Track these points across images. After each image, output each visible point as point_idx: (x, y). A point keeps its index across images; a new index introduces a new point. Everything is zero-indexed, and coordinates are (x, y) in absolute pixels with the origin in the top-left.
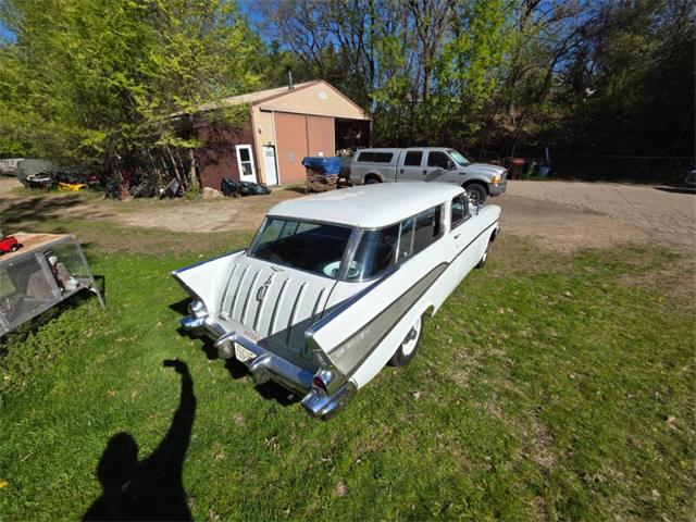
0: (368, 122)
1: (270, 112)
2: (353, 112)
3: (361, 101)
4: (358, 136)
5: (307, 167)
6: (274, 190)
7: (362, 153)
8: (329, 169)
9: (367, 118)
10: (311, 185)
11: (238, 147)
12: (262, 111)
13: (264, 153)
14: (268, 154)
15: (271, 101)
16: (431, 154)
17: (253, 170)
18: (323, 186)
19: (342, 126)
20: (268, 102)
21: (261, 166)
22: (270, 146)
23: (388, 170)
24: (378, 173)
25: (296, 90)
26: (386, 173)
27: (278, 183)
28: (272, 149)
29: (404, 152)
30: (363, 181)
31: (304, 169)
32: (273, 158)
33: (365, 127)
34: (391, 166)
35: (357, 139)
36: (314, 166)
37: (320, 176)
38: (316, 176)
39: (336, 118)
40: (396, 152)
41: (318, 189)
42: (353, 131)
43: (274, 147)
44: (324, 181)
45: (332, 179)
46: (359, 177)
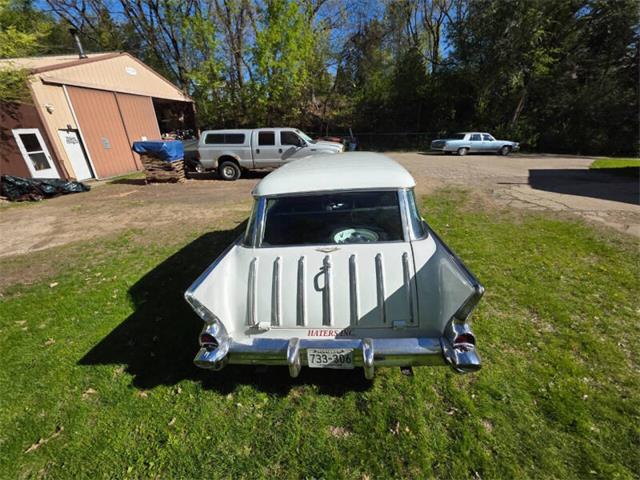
0: (190, 104)
1: (60, 85)
2: (173, 93)
3: (179, 81)
4: (182, 119)
5: (141, 154)
6: (93, 185)
7: (209, 135)
9: (188, 100)
10: (151, 174)
11: (16, 133)
12: (45, 83)
13: (64, 140)
14: (69, 140)
15: (59, 71)
16: (282, 134)
17: (51, 162)
18: (167, 173)
19: (162, 107)
20: (53, 73)
21: (62, 156)
22: (69, 129)
23: (243, 151)
24: (233, 155)
25: (92, 61)
26: (242, 154)
27: (93, 176)
28: (73, 135)
29: (256, 133)
30: (217, 164)
31: (137, 156)
32: (78, 145)
33: (187, 109)
34: (245, 147)
35: (180, 122)
36: (151, 152)
37: (162, 162)
38: (156, 163)
39: (154, 99)
40: (247, 132)
41: (162, 178)
42: (173, 112)
43: (76, 131)
44: (169, 168)
45: (178, 165)
46: (212, 160)
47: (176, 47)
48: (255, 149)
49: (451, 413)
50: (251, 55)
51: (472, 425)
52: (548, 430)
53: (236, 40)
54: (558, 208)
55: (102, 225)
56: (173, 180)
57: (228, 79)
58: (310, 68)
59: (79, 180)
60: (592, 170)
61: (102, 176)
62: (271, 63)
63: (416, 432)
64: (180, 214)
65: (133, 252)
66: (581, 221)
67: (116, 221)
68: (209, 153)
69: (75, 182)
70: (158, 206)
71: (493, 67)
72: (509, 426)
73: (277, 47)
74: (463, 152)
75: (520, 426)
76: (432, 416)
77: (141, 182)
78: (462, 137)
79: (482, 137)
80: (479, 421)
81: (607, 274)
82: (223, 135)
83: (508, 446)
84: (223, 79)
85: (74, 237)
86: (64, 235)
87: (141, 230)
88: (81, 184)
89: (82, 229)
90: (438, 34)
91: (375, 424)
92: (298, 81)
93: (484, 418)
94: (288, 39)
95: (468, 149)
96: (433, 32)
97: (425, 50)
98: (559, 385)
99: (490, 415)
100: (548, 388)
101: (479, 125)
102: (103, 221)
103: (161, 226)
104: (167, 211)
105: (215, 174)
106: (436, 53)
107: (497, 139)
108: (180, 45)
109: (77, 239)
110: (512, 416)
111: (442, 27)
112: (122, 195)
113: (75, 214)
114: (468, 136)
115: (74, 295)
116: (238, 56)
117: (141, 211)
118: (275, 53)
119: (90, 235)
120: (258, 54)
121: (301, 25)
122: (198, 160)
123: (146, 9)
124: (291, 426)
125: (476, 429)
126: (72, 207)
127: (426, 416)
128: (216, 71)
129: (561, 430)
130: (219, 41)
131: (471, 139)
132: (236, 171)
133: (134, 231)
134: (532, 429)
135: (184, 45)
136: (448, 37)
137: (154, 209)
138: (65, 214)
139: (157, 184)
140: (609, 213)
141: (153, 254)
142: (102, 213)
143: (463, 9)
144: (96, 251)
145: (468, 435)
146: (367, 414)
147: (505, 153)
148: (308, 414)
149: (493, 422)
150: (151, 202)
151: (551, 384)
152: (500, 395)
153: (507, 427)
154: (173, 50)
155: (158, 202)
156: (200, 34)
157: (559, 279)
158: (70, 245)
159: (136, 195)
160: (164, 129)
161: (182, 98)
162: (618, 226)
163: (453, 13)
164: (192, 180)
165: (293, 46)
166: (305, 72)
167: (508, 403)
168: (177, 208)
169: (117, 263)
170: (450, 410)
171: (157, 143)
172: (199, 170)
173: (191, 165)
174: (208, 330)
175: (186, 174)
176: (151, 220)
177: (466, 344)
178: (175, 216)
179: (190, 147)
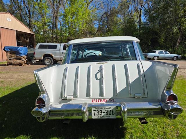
2: (25, 30)
3: (30, 26)
4: (28, 41)
5: (7, 52)
7: (40, 45)
8: (22, 52)
9: (32, 33)
10: (9, 61)
18: (18, 61)
19: (20, 35)
24: (51, 54)
26: (55, 54)
29: (63, 45)
30: (42, 58)
31: (4, 53)
33: (31, 37)
34: (57, 51)
35: (27, 42)
36: (12, 51)
37: (16, 56)
38: (13, 56)
39: (16, 31)
40: (58, 45)
41: (15, 63)
42: (24, 38)
44: (19, 59)
45: (24, 58)
46: (40, 56)
47: (30, 13)
48: (61, 52)
50: (62, 17)
53: (56, 11)
56: (20, 64)
57: (51, 26)
58: (87, 23)
62: (71, 20)
64: (22, 76)
68: (39, 52)
70: (12, 73)
71: (164, 25)
73: (73, 14)
74: (156, 58)
77: (5, 65)
78: (155, 52)
79: (164, 52)
82: (47, 45)
84: (49, 25)
90: (140, 13)
92: (82, 27)
94: (78, 11)
95: (158, 57)
96: (138, 12)
97: (135, 19)
101: (162, 48)
103: (12, 80)
104: (16, 75)
105: (41, 62)
106: (140, 20)
107: (171, 53)
108: (31, 13)
111: (142, 11)
114: (157, 52)
116: (56, 17)
117: (3, 75)
118: (73, 16)
120: (65, 16)
121: (85, 6)
122: (34, 57)
128: (46, 22)
130: (49, 12)
131: (159, 53)
135: (33, 12)
136: (145, 14)
137: (9, 75)
139: (12, 66)
143: (150, 5)
147: (175, 59)
154: (28, 14)
155: (11, 72)
156: (41, 8)
160: (19, 44)
161: (29, 32)
163: (146, 6)
164: (29, 65)
165: (81, 14)
166: (85, 24)
168: (21, 74)
171: (16, 47)
172: (33, 62)
173: (30, 59)
174: (42, 96)
175: (27, 62)
176: (7, 78)
177: (173, 101)
178: (20, 77)
179: (31, 51)
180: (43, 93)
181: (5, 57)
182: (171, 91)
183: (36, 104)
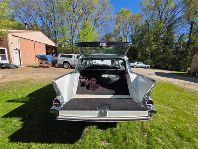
0: (57, 47)
1: (18, 37)
2: (52, 44)
3: (55, 41)
5: (39, 58)
6: (20, 67)
7: (61, 55)
8: (49, 59)
9: (56, 46)
10: (40, 65)
12: (13, 35)
13: (14, 52)
14: (15, 53)
17: (7, 58)
18: (46, 65)
19: (48, 47)
20: (16, 33)
21: (12, 57)
22: (17, 49)
24: (68, 61)
25: (29, 32)
26: (71, 61)
27: (21, 64)
28: (18, 51)
29: (76, 55)
30: (63, 64)
31: (37, 59)
32: (18, 54)
33: (56, 49)
34: (72, 59)
35: (53, 52)
37: (45, 61)
38: (43, 61)
39: (46, 44)
40: (73, 55)
41: (44, 66)
42: (51, 49)
43: (19, 50)
44: (47, 63)
45: (50, 63)
46: (61, 62)
48: (75, 60)
49: (146, 135)
50: (77, 37)
51: (154, 139)
52: (181, 141)
53: (73, 32)
54: (165, 80)
55: (20, 77)
56: (47, 67)
57: (69, 42)
59: (15, 65)
60: (170, 73)
61: (24, 65)
62: (82, 39)
63: (134, 142)
64: (48, 76)
65: (30, 85)
66: (171, 84)
67: (25, 76)
68: (60, 60)
69: (14, 65)
71: (141, 46)
72: (167, 139)
73: (84, 35)
74: (135, 67)
75: (171, 139)
76: (139, 137)
77: (37, 67)
78: (134, 63)
79: (140, 63)
80: (156, 138)
81: (183, 96)
82: (66, 55)
83: (169, 147)
84: (68, 42)
85: (9, 80)
86: (5, 79)
87: (34, 79)
88: (16, 66)
89: (12, 78)
90: (127, 37)
91: (118, 139)
93: (158, 137)
94: (87, 34)
95: (136, 66)
96: (125, 37)
98: (180, 126)
99: (160, 136)
100: (176, 127)
101: (139, 60)
102: (21, 76)
103: (41, 79)
104: (44, 75)
105: (62, 66)
107: (144, 64)
108: (56, 33)
109: (10, 80)
110: (167, 136)
111: (128, 36)
112: (29, 70)
113: (11, 74)
114: (136, 63)
115: (4, 96)
116: (73, 37)
117: (35, 74)
118: (84, 36)
119: (15, 79)
120: (79, 36)
121: (92, 31)
122: (57, 62)
123: (48, 23)
124: (85, 141)
125: (156, 141)
126: (11, 72)
127: (137, 136)
128: (66, 39)
129: (186, 141)
130: (68, 33)
131: (137, 63)
132: (68, 66)
133: (31, 79)
134: (176, 141)
135: (58, 32)
136: (130, 38)
137: (40, 74)
138: (7, 74)
139: (42, 68)
140: (179, 82)
141: (37, 86)
142: (21, 74)
143: (133, 32)
144: (16, 84)
145: (154, 143)
146: (115, 135)
147: (146, 68)
148: (92, 137)
149: (161, 138)
150: (39, 72)
151: (177, 126)
152: (161, 129)
153: (167, 140)
154: (54, 34)
155: (41, 72)
156: (63, 30)
157: (170, 96)
158: (7, 82)
159: (34, 70)
160: (47, 53)
162: (182, 85)
163: (130, 33)
164: (54, 68)
165: (89, 35)
167: (165, 132)
168: (48, 74)
169: (23, 88)
170: (145, 134)
171: (45, 56)
172: (56, 65)
173: (54, 64)
174: (58, 98)
175: (52, 66)
176: (38, 77)
177: (150, 105)
178: (46, 76)
179: (55, 58)
180: (59, 96)
181: (38, 62)
182: (149, 97)
183: (54, 104)
